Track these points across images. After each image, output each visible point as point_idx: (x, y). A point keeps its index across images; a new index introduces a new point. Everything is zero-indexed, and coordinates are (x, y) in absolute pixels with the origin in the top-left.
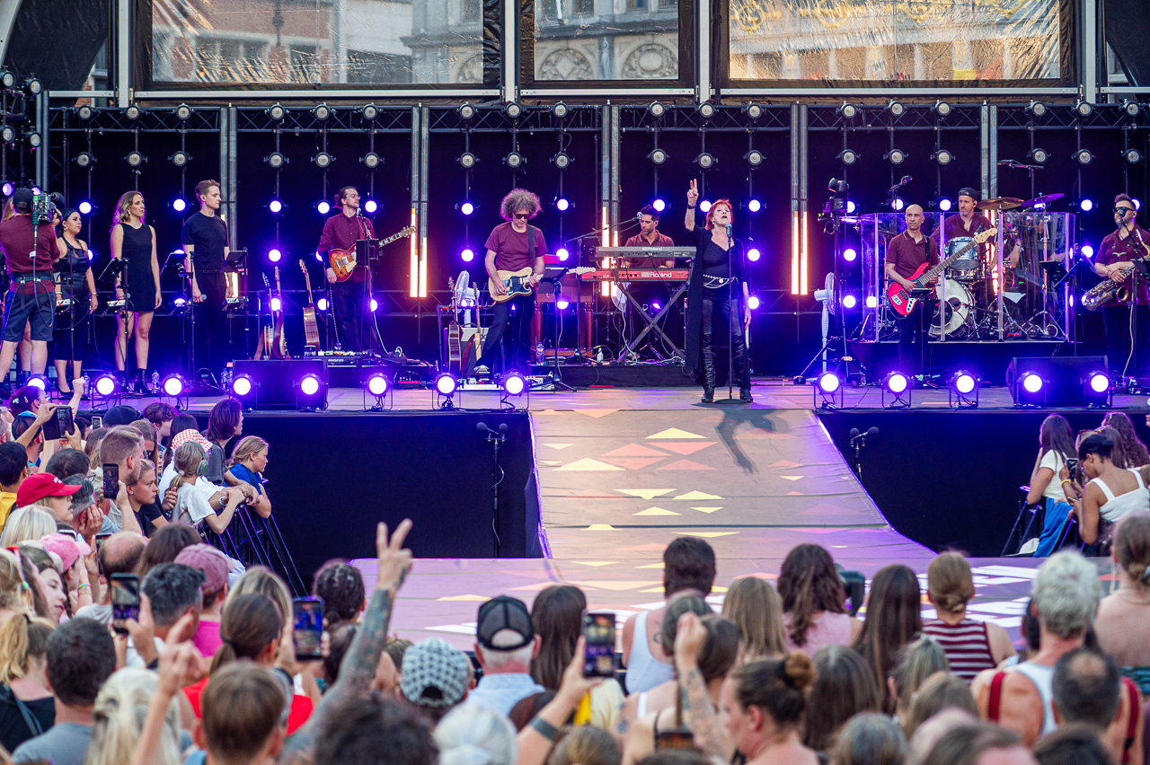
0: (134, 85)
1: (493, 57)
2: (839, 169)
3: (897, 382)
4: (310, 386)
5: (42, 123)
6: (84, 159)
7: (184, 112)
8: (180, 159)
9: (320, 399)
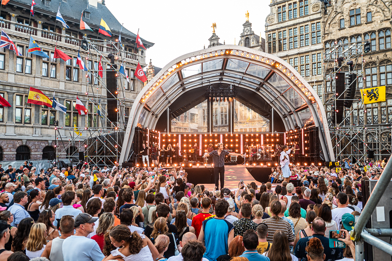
0: (169, 132)
1: (208, 129)
2: (246, 142)
3: (254, 164)
5: (160, 136)
7: (175, 135)
8: (175, 140)
9: (192, 167)
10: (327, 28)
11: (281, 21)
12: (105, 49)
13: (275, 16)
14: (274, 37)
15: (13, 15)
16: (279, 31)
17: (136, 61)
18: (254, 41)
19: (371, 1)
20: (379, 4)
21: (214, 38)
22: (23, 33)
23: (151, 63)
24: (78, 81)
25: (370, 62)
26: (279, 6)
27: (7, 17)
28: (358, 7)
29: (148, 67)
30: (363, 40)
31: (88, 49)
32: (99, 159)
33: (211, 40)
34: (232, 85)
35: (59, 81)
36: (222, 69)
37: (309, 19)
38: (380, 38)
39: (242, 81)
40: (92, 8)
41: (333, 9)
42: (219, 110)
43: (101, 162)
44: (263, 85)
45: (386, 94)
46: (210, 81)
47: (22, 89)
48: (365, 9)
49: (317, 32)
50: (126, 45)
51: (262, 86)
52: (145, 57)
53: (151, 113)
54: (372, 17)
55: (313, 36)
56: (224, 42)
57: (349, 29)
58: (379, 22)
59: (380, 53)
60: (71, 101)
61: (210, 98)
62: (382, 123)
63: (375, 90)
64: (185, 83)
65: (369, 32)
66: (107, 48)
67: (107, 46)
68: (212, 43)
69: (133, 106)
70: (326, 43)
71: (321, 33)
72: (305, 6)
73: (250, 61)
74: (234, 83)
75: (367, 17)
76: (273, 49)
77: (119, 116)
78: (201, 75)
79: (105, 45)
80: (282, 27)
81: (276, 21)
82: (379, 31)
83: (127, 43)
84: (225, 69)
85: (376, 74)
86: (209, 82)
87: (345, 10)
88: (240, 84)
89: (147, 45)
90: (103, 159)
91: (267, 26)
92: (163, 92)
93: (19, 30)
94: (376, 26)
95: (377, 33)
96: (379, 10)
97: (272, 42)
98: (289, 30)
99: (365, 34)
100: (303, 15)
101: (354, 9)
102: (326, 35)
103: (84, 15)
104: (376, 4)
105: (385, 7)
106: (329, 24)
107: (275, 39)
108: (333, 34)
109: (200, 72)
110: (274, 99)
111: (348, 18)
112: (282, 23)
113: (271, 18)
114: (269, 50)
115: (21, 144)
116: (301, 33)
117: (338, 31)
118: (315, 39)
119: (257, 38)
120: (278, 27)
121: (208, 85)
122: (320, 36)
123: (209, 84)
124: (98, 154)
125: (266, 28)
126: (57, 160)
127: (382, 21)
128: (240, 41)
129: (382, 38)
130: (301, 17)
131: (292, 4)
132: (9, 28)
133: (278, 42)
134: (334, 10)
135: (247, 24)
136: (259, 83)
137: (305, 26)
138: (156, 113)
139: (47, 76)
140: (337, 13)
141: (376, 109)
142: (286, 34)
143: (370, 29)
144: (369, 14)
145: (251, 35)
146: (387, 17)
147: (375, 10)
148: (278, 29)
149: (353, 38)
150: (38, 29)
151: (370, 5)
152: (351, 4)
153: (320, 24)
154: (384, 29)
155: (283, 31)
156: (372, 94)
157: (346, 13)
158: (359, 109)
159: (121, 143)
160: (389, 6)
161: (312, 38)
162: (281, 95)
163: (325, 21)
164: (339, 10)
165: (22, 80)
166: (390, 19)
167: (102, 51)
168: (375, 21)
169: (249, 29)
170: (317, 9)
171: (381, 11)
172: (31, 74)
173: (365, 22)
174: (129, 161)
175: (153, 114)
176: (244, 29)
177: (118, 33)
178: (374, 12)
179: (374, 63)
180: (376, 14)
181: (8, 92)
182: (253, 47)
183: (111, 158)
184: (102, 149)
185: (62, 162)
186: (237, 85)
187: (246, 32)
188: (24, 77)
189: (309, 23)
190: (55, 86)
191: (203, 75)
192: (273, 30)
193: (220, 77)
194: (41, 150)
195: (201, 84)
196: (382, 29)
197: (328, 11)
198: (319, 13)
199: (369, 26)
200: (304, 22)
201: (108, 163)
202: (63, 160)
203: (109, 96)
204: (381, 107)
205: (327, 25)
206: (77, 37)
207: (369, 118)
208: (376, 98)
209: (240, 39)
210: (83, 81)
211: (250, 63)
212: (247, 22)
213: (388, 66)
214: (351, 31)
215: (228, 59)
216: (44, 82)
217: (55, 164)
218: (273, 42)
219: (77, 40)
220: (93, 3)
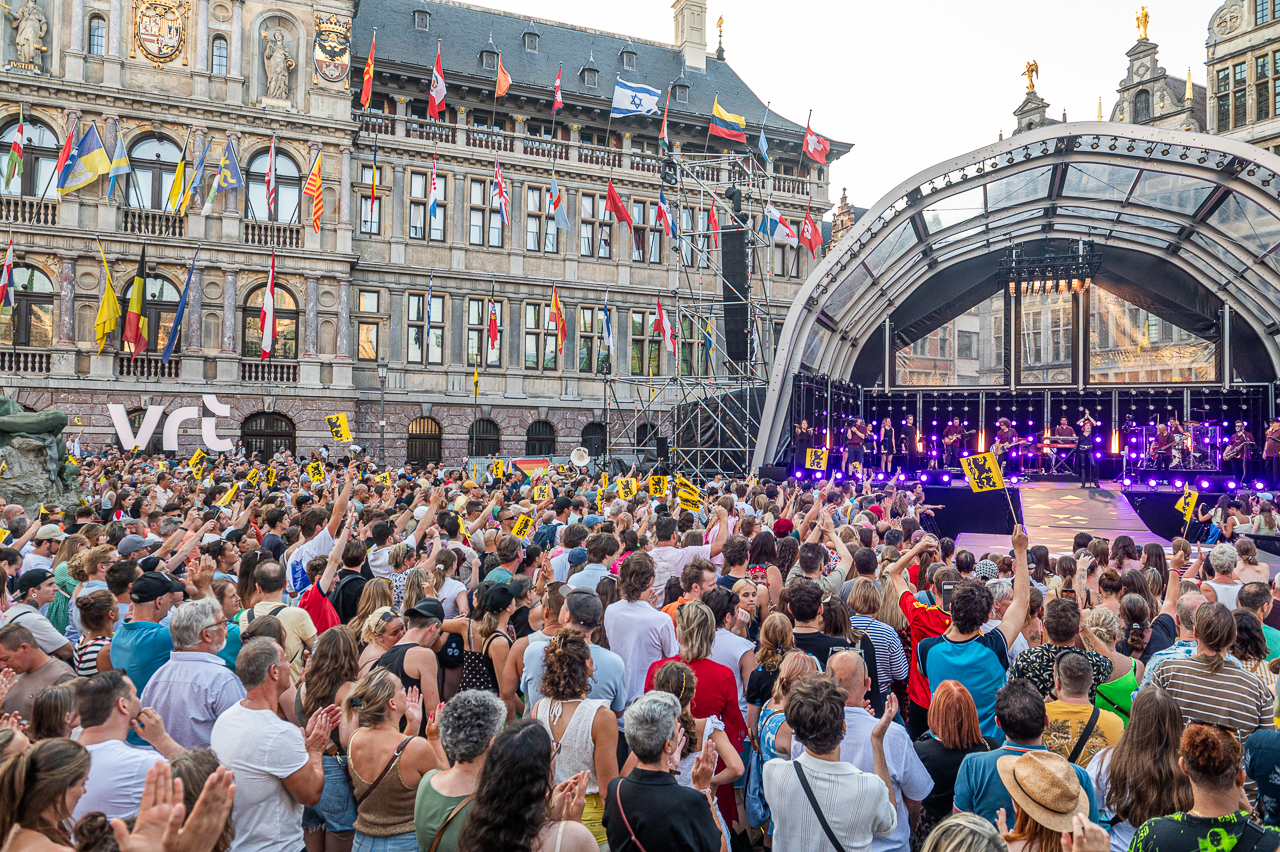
0: (890, 386)
1: (1007, 376)
3: (1153, 483)
4: (946, 478)
5: (862, 398)
6: (874, 408)
7: (906, 394)
8: (904, 408)
9: (949, 483)
11: (1268, 19)
12: (724, 176)
13: (1245, 9)
14: (1238, 77)
15: (520, 117)
16: (1260, 53)
17: (805, 197)
18: (1167, 97)
21: (1031, 106)
22: (540, 158)
23: (844, 198)
24: (660, 263)
27: (508, 126)
29: (835, 210)
31: (679, 179)
32: (704, 458)
33: (1021, 112)
34: (1085, 243)
35: (617, 266)
36: (1049, 197)
39: (1118, 228)
40: (694, 74)
42: (1046, 319)
43: (709, 465)
44: (1191, 233)
46: (1013, 234)
47: (538, 291)
50: (777, 157)
51: (1188, 239)
52: (827, 184)
53: (839, 336)
56: (1064, 115)
60: (643, 313)
61: (1012, 285)
64: (934, 247)
66: (729, 171)
67: (730, 168)
68: (1025, 121)
69: (787, 318)
73: (1142, 165)
74: (1090, 234)
76: (1236, 114)
77: (755, 345)
78: (984, 221)
79: (725, 165)
80: (1269, 40)
81: (1246, 22)
83: (780, 153)
84: (1060, 196)
86: (1010, 239)
88: (1109, 237)
89: (836, 150)
90: (715, 457)
91: (1211, 46)
92: (872, 276)
93: (532, 153)
97: (1231, 95)
103: (674, 95)
107: (1243, 81)
109: (982, 211)
110: (1230, 276)
112: (1270, 25)
113: (1228, 16)
114: (1220, 120)
115: (536, 417)
119: (1176, 87)
120: (1254, 43)
121: (1006, 248)
123: (1008, 244)
124: (702, 445)
125: (1211, 50)
126: (607, 458)
128: (1117, 105)
132: (512, 150)
133: (1254, 92)
135: (1142, 48)
136: (1176, 230)
138: (852, 335)
139: (592, 256)
145: (1154, 80)
148: (1253, 48)
150: (571, 143)
155: (1275, 52)
159: (757, 415)
162: (1258, 261)
165: (538, 268)
167: (718, 180)
169: (1149, 64)
172: (557, 253)
174: (778, 464)
175: (843, 339)
176: (1132, 66)
177: (758, 128)
181: (509, 299)
182: (1162, 118)
183: (735, 455)
184: (713, 434)
185: (620, 462)
186: (1097, 240)
187: (1137, 73)
188: (543, 262)
190: (609, 278)
191: (990, 220)
192: (1233, 56)
193: (1044, 222)
194: (579, 433)
195: (984, 246)
201: (727, 467)
202: (622, 457)
203: (728, 295)
206: (657, 153)
209: (1117, 97)
210: (672, 262)
211: (1142, 170)
212: (1143, 42)
215: (1067, 165)
216: (585, 268)
217: (604, 465)
218: (1235, 93)
219: (658, 160)
220: (694, 60)
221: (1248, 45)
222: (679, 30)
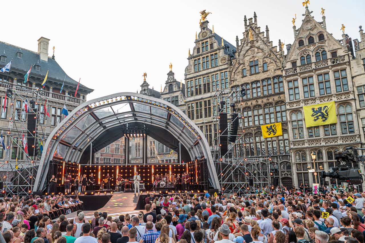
1: (125, 161)
10: (232, 76)
11: (197, 71)
13: (192, 67)
14: (191, 84)
16: (196, 78)
17: (78, 104)
18: (176, 86)
19: (266, 54)
20: (272, 56)
21: (144, 84)
25: (268, 103)
26: (195, 59)
28: (256, 59)
30: (261, 85)
33: (142, 86)
37: (219, 69)
38: (274, 84)
40: (43, 62)
41: (236, 61)
45: (282, 129)
48: (261, 60)
49: (225, 79)
50: (69, 91)
52: (85, 100)
54: (267, 67)
55: (222, 83)
56: (153, 88)
57: (249, 76)
58: (273, 70)
59: (275, 95)
60: (17, 138)
62: (280, 153)
63: (273, 126)
65: (266, 79)
66: (53, 94)
67: (52, 93)
68: (143, 89)
70: (232, 87)
71: (228, 80)
72: (215, 59)
75: (263, 67)
76: (191, 93)
78: (115, 116)
80: (197, 76)
81: (193, 71)
82: (274, 78)
85: (273, 113)
87: (246, 62)
89: (88, 91)
91: (186, 75)
92: (81, 130)
94: (270, 74)
95: (272, 79)
96: (272, 61)
97: (190, 88)
98: (203, 78)
99: (263, 80)
100: (214, 66)
101: (253, 61)
102: (232, 82)
104: (270, 57)
105: (277, 59)
106: (234, 73)
108: (237, 81)
111: (248, 68)
112: (197, 72)
113: (189, 68)
114: (188, 94)
116: (213, 80)
117: (241, 78)
118: (224, 84)
119: (178, 84)
120: (195, 76)
122: (228, 82)
127: (275, 70)
128: (165, 87)
129: (276, 83)
130: (212, 68)
131: (205, 57)
133: (194, 88)
134: (238, 62)
135: (171, 73)
137: (216, 74)
140: (240, 64)
141: (275, 142)
142: (201, 81)
143: (266, 77)
144: (265, 65)
145: (173, 82)
146: (278, 67)
147: (269, 61)
148: (194, 77)
149: (254, 84)
151: (265, 57)
152: (251, 57)
153: (227, 73)
154: (277, 76)
155: (199, 79)
156: (271, 130)
157: (247, 64)
158: (261, 142)
160: (280, 58)
161: (222, 84)
162: (182, 131)
163: (231, 70)
164: (241, 62)
166: (281, 68)
167: (48, 97)
168: (270, 70)
169: (172, 78)
170: (225, 61)
171: (274, 62)
173: (262, 71)
176: (168, 77)
177: (63, 81)
178: (268, 63)
179: (271, 104)
180: (270, 65)
182: (175, 92)
187: (170, 79)
189: (219, 72)
190: (5, 125)
192: (190, 78)
196: (275, 76)
197: (233, 63)
198: (226, 64)
199: (266, 74)
200: (215, 72)
204: (279, 141)
205: (233, 74)
206: (27, 86)
207: (270, 150)
208: (274, 133)
209: (165, 85)
212: (171, 72)
213: (282, 106)
214: (251, 78)
219: (27, 88)
220: (44, 58)
221: (193, 76)
222: (39, 48)
